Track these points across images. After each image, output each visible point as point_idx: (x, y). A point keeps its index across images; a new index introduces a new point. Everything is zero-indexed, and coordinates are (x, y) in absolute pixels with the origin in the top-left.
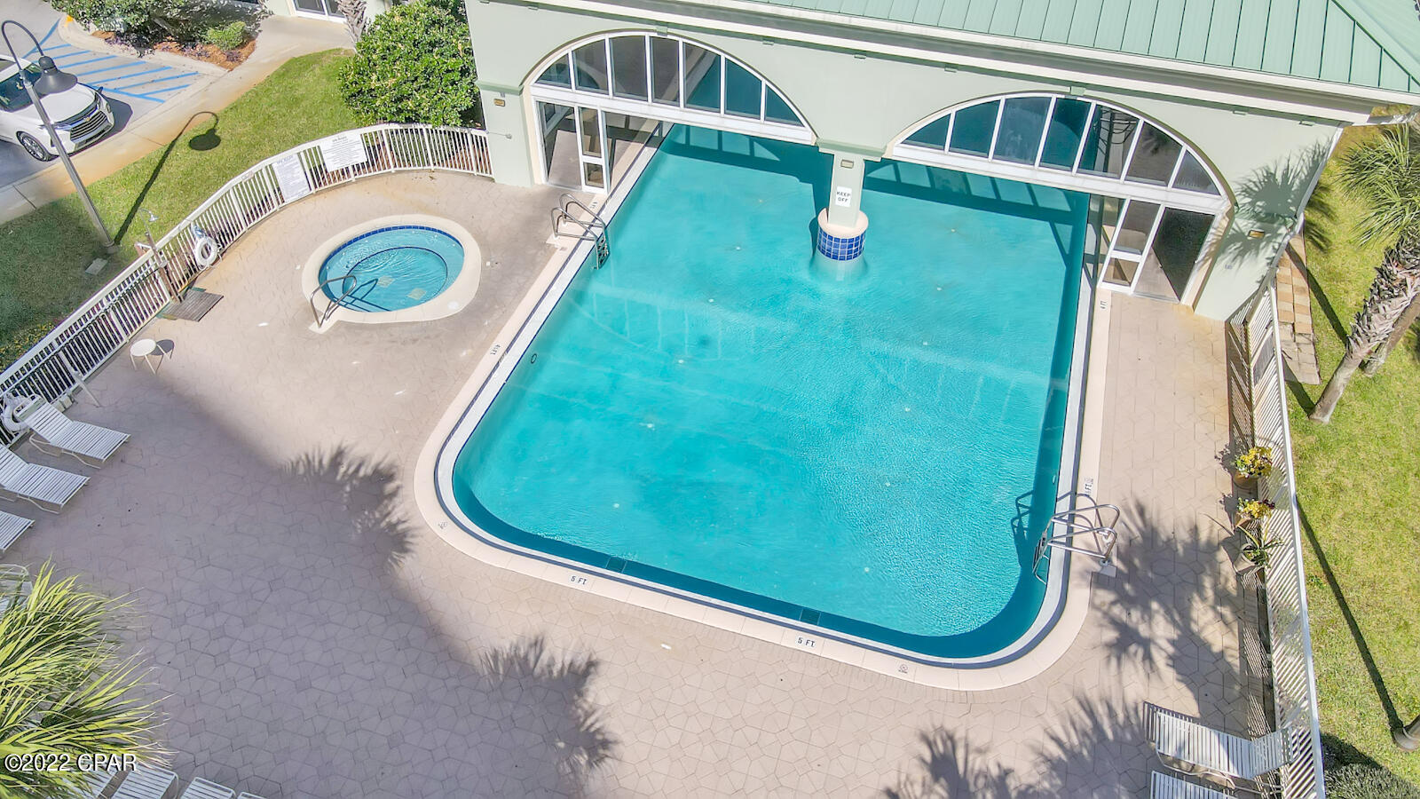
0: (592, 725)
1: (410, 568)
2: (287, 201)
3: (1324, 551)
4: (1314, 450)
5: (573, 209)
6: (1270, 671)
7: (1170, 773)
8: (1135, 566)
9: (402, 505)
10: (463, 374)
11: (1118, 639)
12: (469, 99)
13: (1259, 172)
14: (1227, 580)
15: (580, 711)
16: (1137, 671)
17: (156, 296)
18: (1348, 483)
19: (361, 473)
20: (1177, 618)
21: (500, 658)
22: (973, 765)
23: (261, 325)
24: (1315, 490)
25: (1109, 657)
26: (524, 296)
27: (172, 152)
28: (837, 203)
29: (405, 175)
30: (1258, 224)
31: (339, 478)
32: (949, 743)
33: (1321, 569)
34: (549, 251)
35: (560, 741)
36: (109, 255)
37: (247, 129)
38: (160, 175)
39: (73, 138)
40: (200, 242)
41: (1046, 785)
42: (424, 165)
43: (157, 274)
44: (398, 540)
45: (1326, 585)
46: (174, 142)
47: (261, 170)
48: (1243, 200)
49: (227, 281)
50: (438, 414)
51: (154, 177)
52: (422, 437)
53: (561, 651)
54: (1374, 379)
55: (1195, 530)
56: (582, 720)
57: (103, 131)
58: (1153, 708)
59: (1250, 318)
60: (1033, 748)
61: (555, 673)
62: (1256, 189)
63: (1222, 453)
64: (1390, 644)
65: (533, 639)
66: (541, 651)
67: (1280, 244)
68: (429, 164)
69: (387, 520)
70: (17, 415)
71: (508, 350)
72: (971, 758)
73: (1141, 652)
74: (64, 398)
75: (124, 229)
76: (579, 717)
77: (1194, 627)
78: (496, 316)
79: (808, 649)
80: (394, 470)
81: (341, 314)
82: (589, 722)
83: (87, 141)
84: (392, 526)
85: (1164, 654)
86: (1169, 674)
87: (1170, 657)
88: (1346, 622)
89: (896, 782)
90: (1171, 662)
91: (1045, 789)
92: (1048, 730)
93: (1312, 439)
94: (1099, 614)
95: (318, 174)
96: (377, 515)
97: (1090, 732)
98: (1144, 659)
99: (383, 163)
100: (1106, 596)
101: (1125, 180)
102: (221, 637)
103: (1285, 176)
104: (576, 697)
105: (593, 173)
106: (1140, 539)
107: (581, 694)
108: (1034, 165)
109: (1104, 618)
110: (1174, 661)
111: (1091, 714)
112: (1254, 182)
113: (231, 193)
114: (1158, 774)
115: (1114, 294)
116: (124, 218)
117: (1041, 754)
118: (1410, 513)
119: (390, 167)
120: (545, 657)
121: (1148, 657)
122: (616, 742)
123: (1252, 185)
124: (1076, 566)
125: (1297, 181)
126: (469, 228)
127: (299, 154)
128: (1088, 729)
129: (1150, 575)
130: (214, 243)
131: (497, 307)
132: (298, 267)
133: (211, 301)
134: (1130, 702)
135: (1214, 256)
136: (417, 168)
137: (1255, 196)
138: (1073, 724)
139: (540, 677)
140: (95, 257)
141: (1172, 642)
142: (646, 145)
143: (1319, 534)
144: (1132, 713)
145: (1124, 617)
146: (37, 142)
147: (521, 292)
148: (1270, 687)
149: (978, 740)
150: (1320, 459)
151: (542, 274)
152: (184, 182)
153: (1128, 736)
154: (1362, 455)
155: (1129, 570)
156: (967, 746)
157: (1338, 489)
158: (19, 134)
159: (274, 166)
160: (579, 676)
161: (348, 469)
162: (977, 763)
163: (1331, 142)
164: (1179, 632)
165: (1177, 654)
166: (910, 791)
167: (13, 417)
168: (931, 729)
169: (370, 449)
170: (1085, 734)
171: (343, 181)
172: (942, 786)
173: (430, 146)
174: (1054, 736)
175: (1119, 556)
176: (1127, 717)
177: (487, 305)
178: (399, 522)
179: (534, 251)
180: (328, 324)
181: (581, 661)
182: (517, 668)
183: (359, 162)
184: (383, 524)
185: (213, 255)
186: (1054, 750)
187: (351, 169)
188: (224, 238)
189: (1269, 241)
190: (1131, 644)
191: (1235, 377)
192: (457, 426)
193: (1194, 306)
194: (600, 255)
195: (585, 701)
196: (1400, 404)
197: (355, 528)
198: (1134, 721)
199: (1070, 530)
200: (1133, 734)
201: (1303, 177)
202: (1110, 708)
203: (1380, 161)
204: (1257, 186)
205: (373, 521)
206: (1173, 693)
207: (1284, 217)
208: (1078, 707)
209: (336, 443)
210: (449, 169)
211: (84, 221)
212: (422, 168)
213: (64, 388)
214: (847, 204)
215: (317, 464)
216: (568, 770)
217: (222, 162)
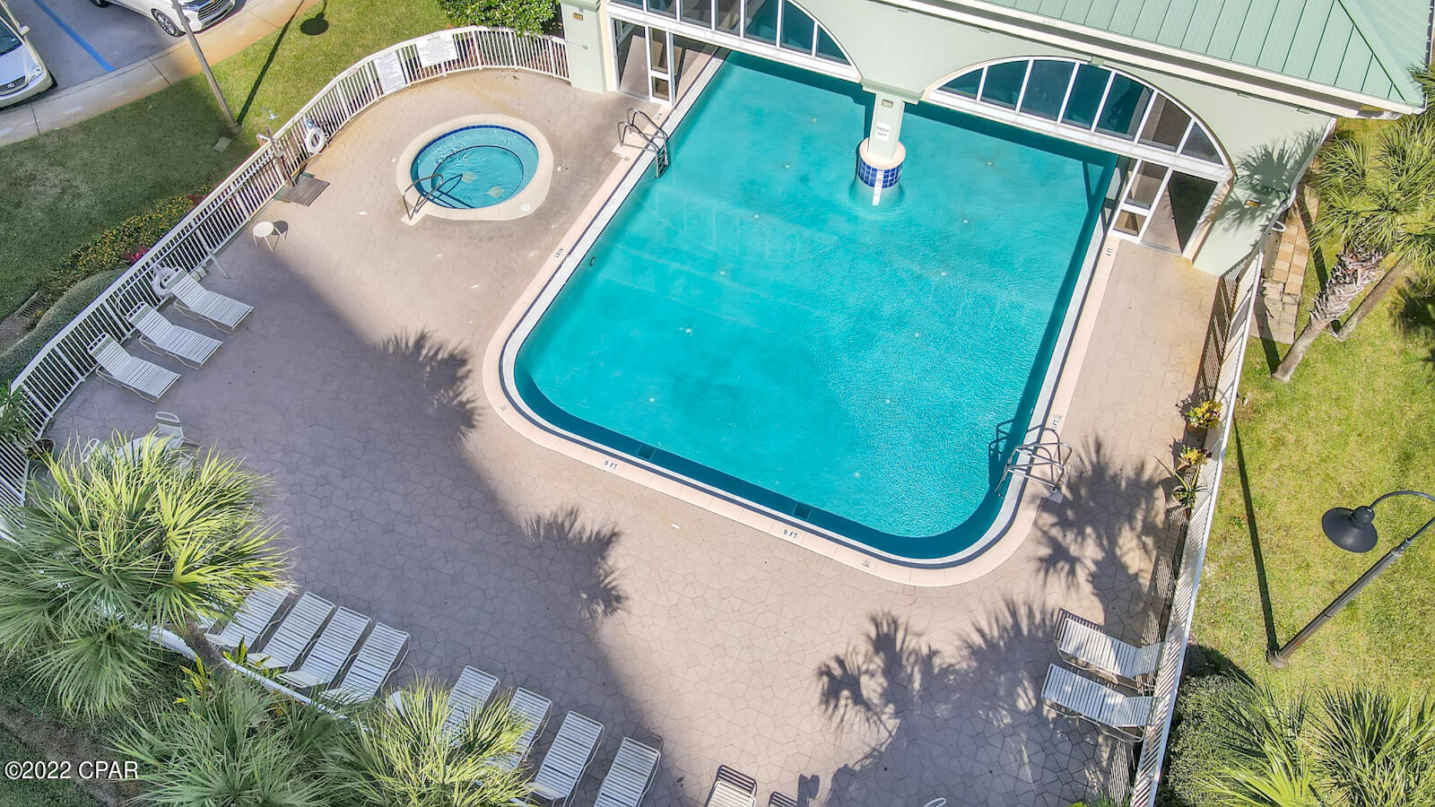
0: (610, 583)
1: (475, 443)
2: (386, 93)
3: (1252, 496)
4: (1269, 406)
5: (639, 120)
6: (1173, 594)
7: (1067, 667)
8: (1080, 495)
9: (471, 388)
10: (530, 273)
11: (1050, 555)
12: (550, 11)
13: (1259, 150)
14: (1156, 515)
15: (601, 571)
16: (1060, 584)
17: (272, 179)
18: (1291, 438)
19: (440, 357)
20: (1105, 542)
21: (542, 522)
22: (909, 645)
23: (361, 213)
24: (1259, 442)
25: (1039, 570)
26: (587, 205)
27: (286, 35)
28: (877, 137)
29: (491, 72)
30: (1255, 195)
31: (421, 359)
32: (893, 626)
33: (1245, 512)
34: (615, 159)
35: (584, 593)
36: (232, 135)
37: (352, 14)
38: (275, 59)
39: (200, 18)
40: (311, 132)
41: (964, 665)
42: (509, 65)
43: (274, 161)
44: (465, 417)
45: (1246, 526)
46: (288, 24)
47: (364, 66)
48: (1242, 172)
49: (333, 168)
50: (506, 309)
51: (270, 60)
52: (492, 328)
53: (591, 522)
54: (1344, 343)
55: (1141, 468)
56: (602, 578)
57: (226, 11)
58: (1066, 614)
59: (1242, 277)
60: (960, 636)
61: (585, 540)
62: (1254, 164)
63: (1183, 402)
64: (1288, 581)
65: (569, 509)
66: (575, 520)
67: (1273, 215)
68: (513, 64)
69: (458, 399)
70: (165, 284)
71: (570, 254)
72: (908, 639)
73: (1067, 568)
74: (200, 269)
75: (245, 110)
76: (601, 576)
77: (1118, 552)
78: (562, 220)
79: (791, 539)
80: (467, 356)
81: (429, 208)
82: (607, 581)
83: (212, 20)
84: (462, 405)
85: (1087, 572)
86: (1087, 588)
87: (1091, 575)
88: (1254, 559)
89: (844, 651)
90: (1090, 579)
91: (962, 669)
92: (976, 624)
93: (1269, 395)
94: (1040, 534)
95: (412, 66)
96: (451, 394)
97: (1009, 629)
98: (1068, 574)
99: (472, 60)
100: (1048, 519)
101: (1139, 142)
102: (326, 484)
103: (1281, 156)
104: (599, 560)
105: (660, 87)
106: (1090, 473)
107: (603, 558)
108: (1056, 120)
109: (1043, 536)
110: (1094, 579)
111: (1014, 614)
112: (1253, 158)
113: (338, 87)
114: (1055, 666)
115: (1122, 242)
116: (245, 99)
117: (966, 642)
118: (1343, 469)
119: (477, 65)
120: (577, 525)
121: (1072, 572)
122: (627, 598)
123: (1250, 160)
124: (1029, 491)
125: (1292, 161)
126: (545, 132)
127: (397, 51)
128: (1007, 626)
129: (1091, 504)
130: (323, 133)
131: (563, 212)
132: (394, 160)
133: (319, 187)
134: (1049, 608)
135: (1214, 219)
136: (502, 66)
137: (1254, 171)
138: (997, 620)
139: (572, 541)
140: (221, 135)
141: (1096, 563)
142: (713, 56)
143: (1252, 481)
144: (1048, 616)
145: (1060, 538)
146: (169, 19)
147: (586, 198)
148: (1170, 607)
149: (916, 626)
150: (1272, 414)
151: (605, 184)
152: (297, 66)
153: (1040, 634)
154: (1312, 414)
155: (1074, 499)
156: (906, 629)
157: (1281, 442)
158: (153, 11)
159: (375, 62)
160: (603, 543)
161: (429, 352)
162: (912, 643)
163: (1325, 130)
164: (1104, 555)
165: (1099, 572)
166: (854, 659)
167: (161, 284)
168: (881, 614)
169: (448, 335)
170: (1005, 629)
171: (435, 76)
172: (880, 658)
173: (515, 47)
174: (979, 627)
175: (1069, 486)
176: (1044, 620)
177: (555, 210)
178: (468, 401)
179: (600, 159)
180: (417, 217)
181: (606, 531)
182: (555, 532)
183: (451, 59)
184: (455, 402)
185: (321, 143)
186: (977, 640)
187: (443, 65)
188: (329, 126)
189: (1264, 210)
190: (1060, 561)
191: (1215, 332)
192: (522, 319)
193: (1194, 260)
194: (660, 166)
195: (607, 564)
196: (1365, 368)
197: (433, 403)
198: (1048, 623)
199: (1032, 460)
200: (1044, 632)
201: (1298, 158)
202: (1030, 610)
203: (1342, 167)
204: (1255, 161)
205: (448, 399)
206: (1086, 603)
207: (1277, 192)
208: (1004, 608)
209: (420, 328)
210: (531, 69)
211: (211, 100)
212: (506, 67)
213: (200, 260)
214: (886, 139)
215: (403, 345)
216: (588, 616)
217: (330, 48)
